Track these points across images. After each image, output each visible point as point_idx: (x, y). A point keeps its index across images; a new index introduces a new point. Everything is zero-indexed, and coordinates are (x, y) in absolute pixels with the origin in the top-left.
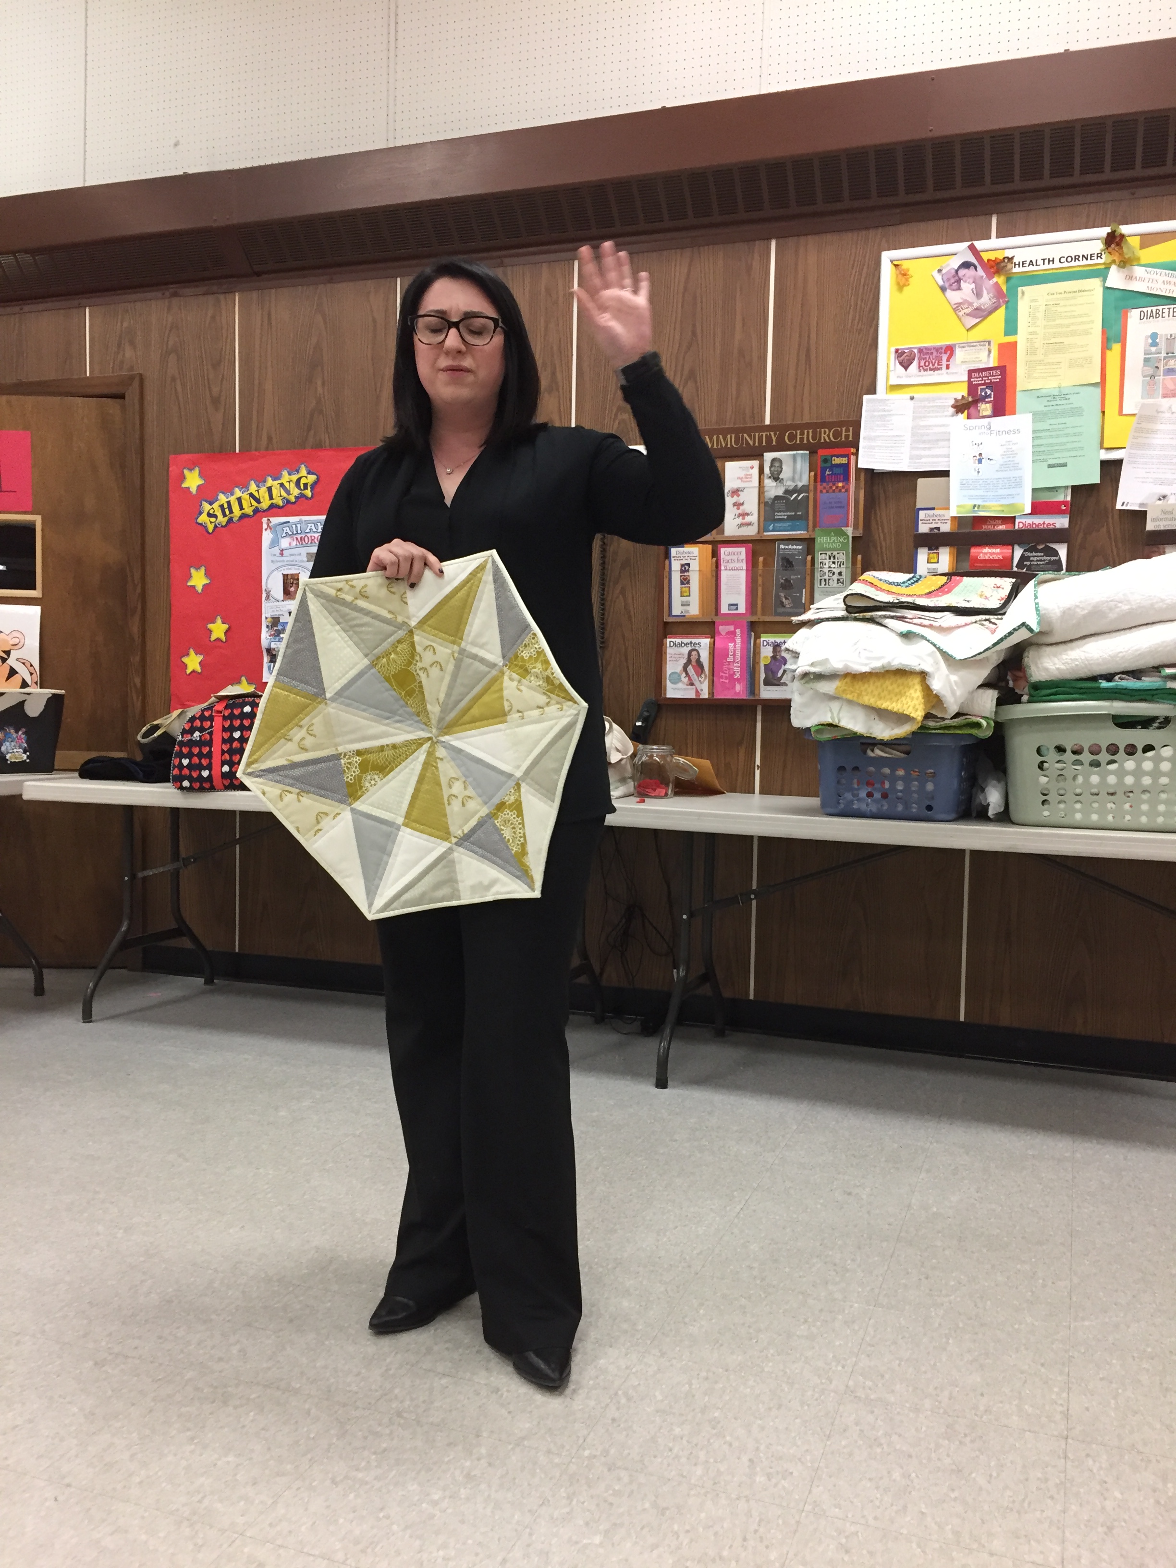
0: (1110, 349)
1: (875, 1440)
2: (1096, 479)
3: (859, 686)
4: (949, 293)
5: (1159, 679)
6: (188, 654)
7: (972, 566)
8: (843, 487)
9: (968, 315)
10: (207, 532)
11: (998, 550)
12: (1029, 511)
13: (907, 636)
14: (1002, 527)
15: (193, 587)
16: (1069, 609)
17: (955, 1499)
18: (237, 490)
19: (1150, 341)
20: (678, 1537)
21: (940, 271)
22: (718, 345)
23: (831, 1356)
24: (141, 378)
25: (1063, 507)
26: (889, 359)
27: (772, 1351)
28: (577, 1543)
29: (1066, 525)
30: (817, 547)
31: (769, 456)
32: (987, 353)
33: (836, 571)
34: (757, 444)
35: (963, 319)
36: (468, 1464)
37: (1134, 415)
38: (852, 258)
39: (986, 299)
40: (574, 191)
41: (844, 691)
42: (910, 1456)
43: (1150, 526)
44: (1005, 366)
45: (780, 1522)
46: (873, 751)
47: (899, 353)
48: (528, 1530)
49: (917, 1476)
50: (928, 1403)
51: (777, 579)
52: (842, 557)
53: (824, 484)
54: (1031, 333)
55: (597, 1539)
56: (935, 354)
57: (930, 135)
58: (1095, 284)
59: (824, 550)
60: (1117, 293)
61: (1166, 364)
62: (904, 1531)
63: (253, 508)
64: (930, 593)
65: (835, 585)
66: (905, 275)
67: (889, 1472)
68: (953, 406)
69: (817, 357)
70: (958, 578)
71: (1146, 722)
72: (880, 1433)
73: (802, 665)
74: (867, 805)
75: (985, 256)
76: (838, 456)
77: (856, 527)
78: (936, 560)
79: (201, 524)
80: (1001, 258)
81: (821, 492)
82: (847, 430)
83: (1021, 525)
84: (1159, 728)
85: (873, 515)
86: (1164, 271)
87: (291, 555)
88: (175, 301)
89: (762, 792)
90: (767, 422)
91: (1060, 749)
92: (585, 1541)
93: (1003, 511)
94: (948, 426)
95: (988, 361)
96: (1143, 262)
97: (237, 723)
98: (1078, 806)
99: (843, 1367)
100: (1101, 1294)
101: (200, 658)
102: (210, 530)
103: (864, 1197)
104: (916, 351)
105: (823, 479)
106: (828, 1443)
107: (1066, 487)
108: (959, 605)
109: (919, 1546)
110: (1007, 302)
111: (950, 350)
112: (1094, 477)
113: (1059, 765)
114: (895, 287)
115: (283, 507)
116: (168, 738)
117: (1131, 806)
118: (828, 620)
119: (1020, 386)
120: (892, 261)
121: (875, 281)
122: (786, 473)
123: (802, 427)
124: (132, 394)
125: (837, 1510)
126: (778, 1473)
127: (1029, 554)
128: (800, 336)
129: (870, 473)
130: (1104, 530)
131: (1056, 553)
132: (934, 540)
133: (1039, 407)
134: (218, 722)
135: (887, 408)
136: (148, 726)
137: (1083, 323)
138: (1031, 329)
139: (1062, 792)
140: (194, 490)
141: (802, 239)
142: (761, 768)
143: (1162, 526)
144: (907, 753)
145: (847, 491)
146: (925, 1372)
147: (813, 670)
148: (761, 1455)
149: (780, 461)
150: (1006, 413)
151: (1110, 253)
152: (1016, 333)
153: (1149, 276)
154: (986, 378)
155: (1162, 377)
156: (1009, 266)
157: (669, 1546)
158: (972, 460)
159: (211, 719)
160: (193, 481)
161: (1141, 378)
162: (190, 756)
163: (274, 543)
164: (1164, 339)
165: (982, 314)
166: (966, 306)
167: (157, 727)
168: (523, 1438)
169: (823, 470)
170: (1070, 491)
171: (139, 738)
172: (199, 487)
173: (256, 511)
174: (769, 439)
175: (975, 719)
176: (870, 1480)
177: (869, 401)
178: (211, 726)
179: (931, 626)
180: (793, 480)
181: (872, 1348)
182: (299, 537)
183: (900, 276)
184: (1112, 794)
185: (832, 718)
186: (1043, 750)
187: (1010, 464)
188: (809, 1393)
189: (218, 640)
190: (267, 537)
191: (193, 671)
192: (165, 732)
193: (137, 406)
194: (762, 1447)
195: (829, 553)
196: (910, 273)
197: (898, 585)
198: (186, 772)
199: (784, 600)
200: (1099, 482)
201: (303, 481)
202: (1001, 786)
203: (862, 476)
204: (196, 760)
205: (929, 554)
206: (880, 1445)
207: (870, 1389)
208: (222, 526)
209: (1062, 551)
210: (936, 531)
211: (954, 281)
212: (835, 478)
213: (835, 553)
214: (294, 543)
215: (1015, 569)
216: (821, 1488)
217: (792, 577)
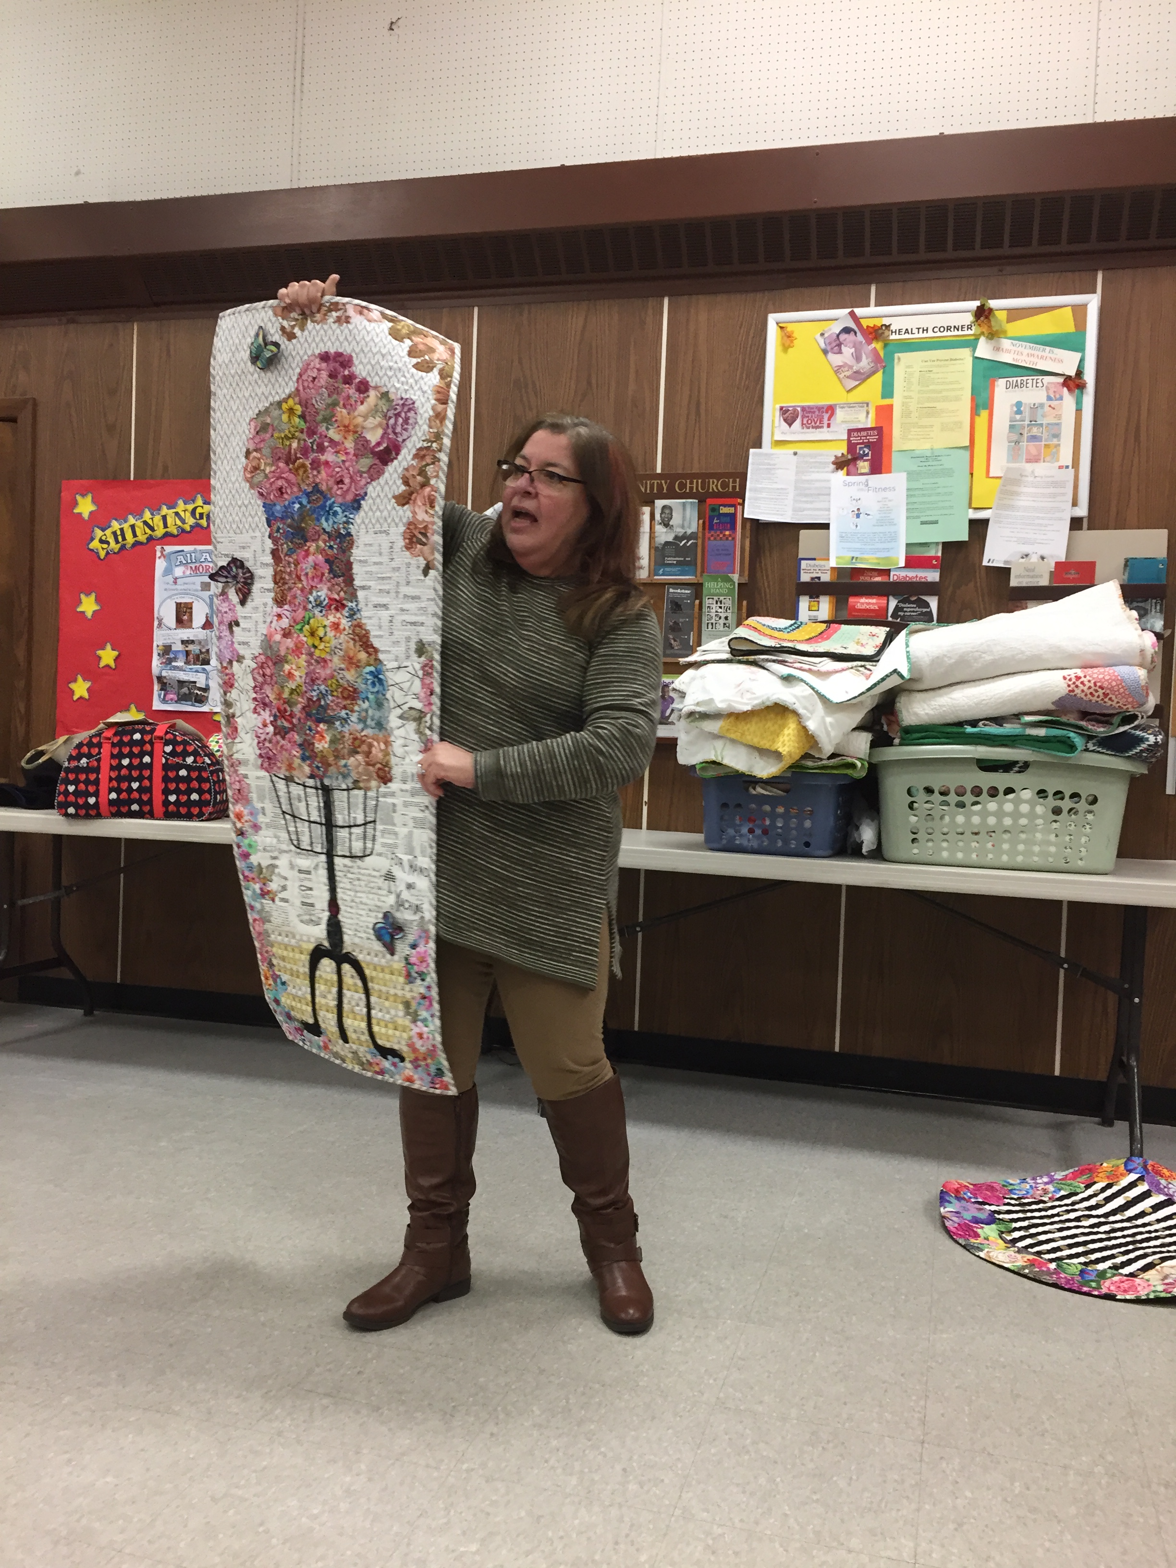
0: (979, 415)
1: (743, 1447)
2: (964, 536)
3: (743, 727)
4: (830, 355)
5: (1019, 726)
6: (75, 681)
7: (850, 614)
8: (730, 535)
9: (848, 377)
10: (99, 557)
11: (874, 601)
12: (903, 565)
13: (787, 679)
14: (878, 579)
15: (83, 613)
16: (938, 657)
17: (818, 1500)
18: (130, 517)
19: (1015, 409)
20: (552, 1544)
21: (822, 335)
22: (612, 395)
23: (703, 1370)
24: (35, 403)
25: (934, 562)
26: (774, 416)
27: (647, 1367)
28: (453, 1551)
29: (937, 579)
30: (705, 592)
31: (659, 503)
32: (865, 414)
33: (723, 615)
34: (648, 491)
35: (843, 381)
36: (348, 1479)
37: (1000, 478)
38: (741, 319)
39: (865, 363)
40: (474, 241)
41: (728, 730)
42: (776, 1462)
43: (1014, 582)
44: (882, 427)
45: (651, 1526)
46: (754, 789)
47: (783, 411)
48: (406, 1540)
49: (782, 1481)
50: (794, 1412)
51: (667, 622)
52: (728, 602)
53: (712, 532)
54: (906, 397)
55: (474, 1548)
56: (817, 413)
57: (814, 206)
58: (965, 354)
59: (711, 596)
60: (985, 363)
61: (1029, 431)
62: (769, 1532)
63: (146, 536)
64: (810, 639)
65: (722, 628)
66: (789, 337)
67: (755, 1478)
68: (834, 463)
69: (706, 410)
70: (836, 625)
71: (1006, 766)
72: (748, 1441)
73: (688, 704)
74: (749, 840)
75: (865, 323)
76: (725, 506)
77: (741, 574)
78: (816, 608)
79: (92, 550)
80: (879, 325)
81: (709, 539)
82: (734, 482)
83: (895, 578)
84: (1019, 772)
85: (758, 565)
86: (1028, 344)
87: (185, 583)
88: (72, 327)
89: (649, 828)
90: (659, 471)
91: (929, 791)
92: (462, 1549)
93: (879, 564)
94: (829, 481)
95: (866, 422)
96: (1010, 334)
97: (126, 750)
98: (945, 844)
99: (715, 1380)
100: (960, 1308)
101: (88, 684)
102: (102, 557)
103: (739, 1219)
104: (799, 409)
105: (711, 528)
106: (699, 1452)
107: (937, 543)
108: (836, 651)
109: (781, 1546)
110: (884, 367)
111: (831, 410)
112: (962, 535)
113: (928, 806)
114: (780, 348)
115: (178, 535)
116: (53, 765)
117: (993, 846)
118: (713, 662)
119: (895, 448)
120: (777, 323)
121: (762, 342)
122: (676, 520)
123: (692, 476)
124: (25, 418)
125: (705, 1514)
126: (649, 1480)
127: (903, 605)
128: (691, 390)
129: (756, 524)
130: (972, 585)
131: (927, 605)
132: (815, 589)
133: (913, 466)
134: (106, 749)
135: (772, 462)
136: (32, 752)
137: (953, 390)
138: (906, 394)
139: (930, 831)
140: (86, 516)
141: (694, 297)
142: (650, 804)
143: (1025, 582)
144: (787, 791)
145: (734, 539)
146: (793, 1384)
147: (698, 709)
148: (635, 1464)
149: (670, 508)
150: (883, 470)
151: (979, 325)
152: (892, 397)
153: (1015, 348)
154: (864, 437)
155: (1025, 443)
156: (887, 333)
157: (543, 1551)
158: (851, 514)
159: (99, 745)
160: (85, 506)
161: (1007, 444)
162: (76, 782)
163: (168, 571)
164: (1028, 410)
165: (861, 377)
166: (846, 369)
167: (42, 753)
168: (403, 1454)
169: (711, 519)
170: (940, 547)
171: (23, 764)
172: (91, 513)
173: (150, 539)
174: (660, 487)
175: (850, 760)
176: (738, 1485)
177: (754, 454)
178: (99, 753)
179: (810, 671)
180: (683, 527)
181: (743, 1363)
182: (193, 566)
183: (785, 338)
184: (976, 834)
185: (716, 756)
186: (913, 791)
187: (886, 519)
188: (682, 1406)
189: (107, 666)
190: (160, 565)
191: (81, 698)
192: (50, 758)
193: (29, 429)
194: (635, 1457)
195: (716, 598)
196: (795, 335)
197: (780, 630)
198: (72, 799)
199: (672, 642)
200: (967, 539)
201: (199, 510)
202: (874, 825)
203: (748, 525)
204: (82, 787)
205: (810, 602)
206: (748, 1452)
207: (740, 1400)
208: (115, 553)
209: (933, 603)
210: (817, 580)
211: (835, 345)
212: (722, 527)
213: (722, 598)
214: (188, 572)
215: (890, 619)
216: (690, 1495)
217: (681, 620)
